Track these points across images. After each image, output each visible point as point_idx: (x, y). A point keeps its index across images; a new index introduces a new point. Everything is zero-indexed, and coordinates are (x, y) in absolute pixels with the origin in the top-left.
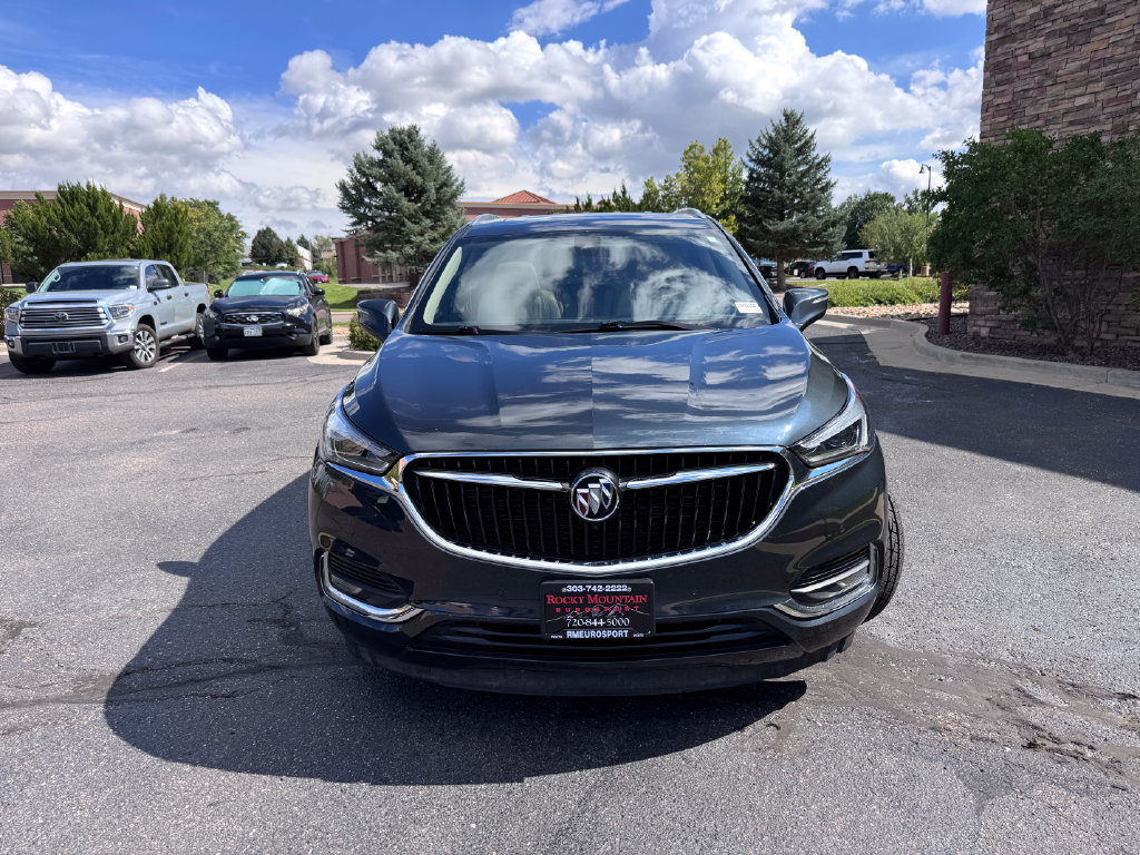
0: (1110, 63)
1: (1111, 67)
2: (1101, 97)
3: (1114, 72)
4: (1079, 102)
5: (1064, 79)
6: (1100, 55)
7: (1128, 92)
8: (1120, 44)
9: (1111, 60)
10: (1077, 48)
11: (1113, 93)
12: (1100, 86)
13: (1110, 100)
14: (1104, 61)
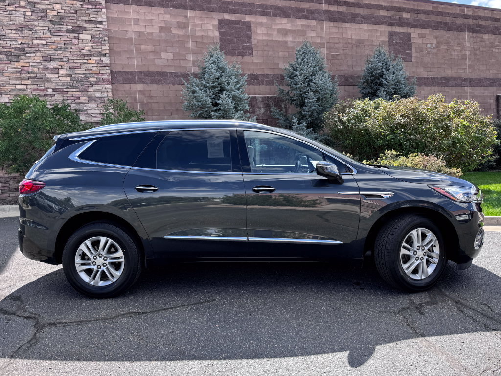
0: (32, 73)
1: (32, 75)
2: (29, 87)
3: (35, 77)
4: (18, 87)
5: (8, 75)
6: (26, 69)
7: (43, 88)
8: (36, 66)
9: (32, 72)
10: (12, 63)
11: (35, 86)
12: (29, 82)
13: (35, 90)
14: (28, 72)
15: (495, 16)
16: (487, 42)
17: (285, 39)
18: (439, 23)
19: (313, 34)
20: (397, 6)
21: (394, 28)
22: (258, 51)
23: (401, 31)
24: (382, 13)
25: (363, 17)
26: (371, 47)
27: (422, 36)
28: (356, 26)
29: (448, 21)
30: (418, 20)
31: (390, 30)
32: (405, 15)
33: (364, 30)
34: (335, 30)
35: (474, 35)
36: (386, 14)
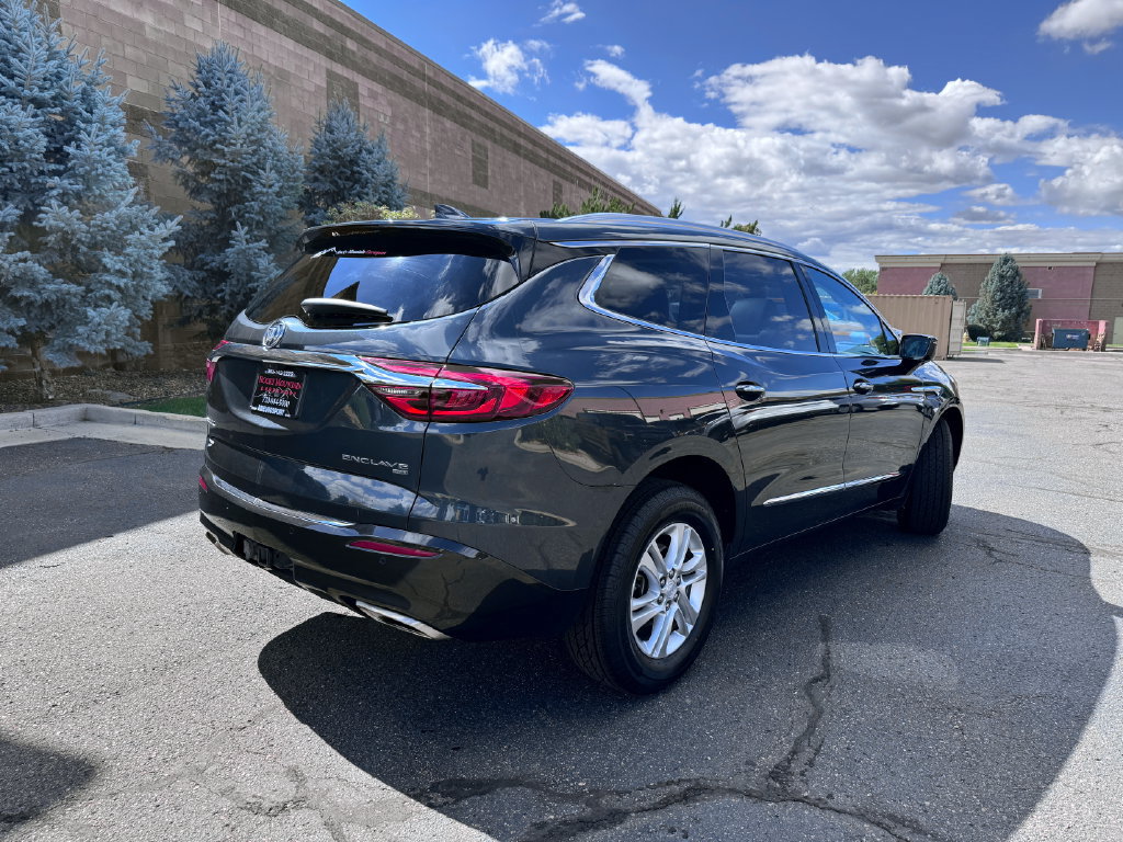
15: (458, 91)
16: (450, 134)
17: (136, 16)
18: (395, 77)
19: (196, 25)
20: (338, 20)
21: (334, 64)
22: (73, 26)
23: (345, 75)
24: (317, 26)
25: (286, 22)
26: (300, 92)
27: (373, 96)
28: (275, 37)
29: (405, 78)
30: (368, 61)
31: (329, 67)
32: (351, 45)
33: (289, 52)
34: (237, 32)
35: (436, 116)
36: (322, 31)
